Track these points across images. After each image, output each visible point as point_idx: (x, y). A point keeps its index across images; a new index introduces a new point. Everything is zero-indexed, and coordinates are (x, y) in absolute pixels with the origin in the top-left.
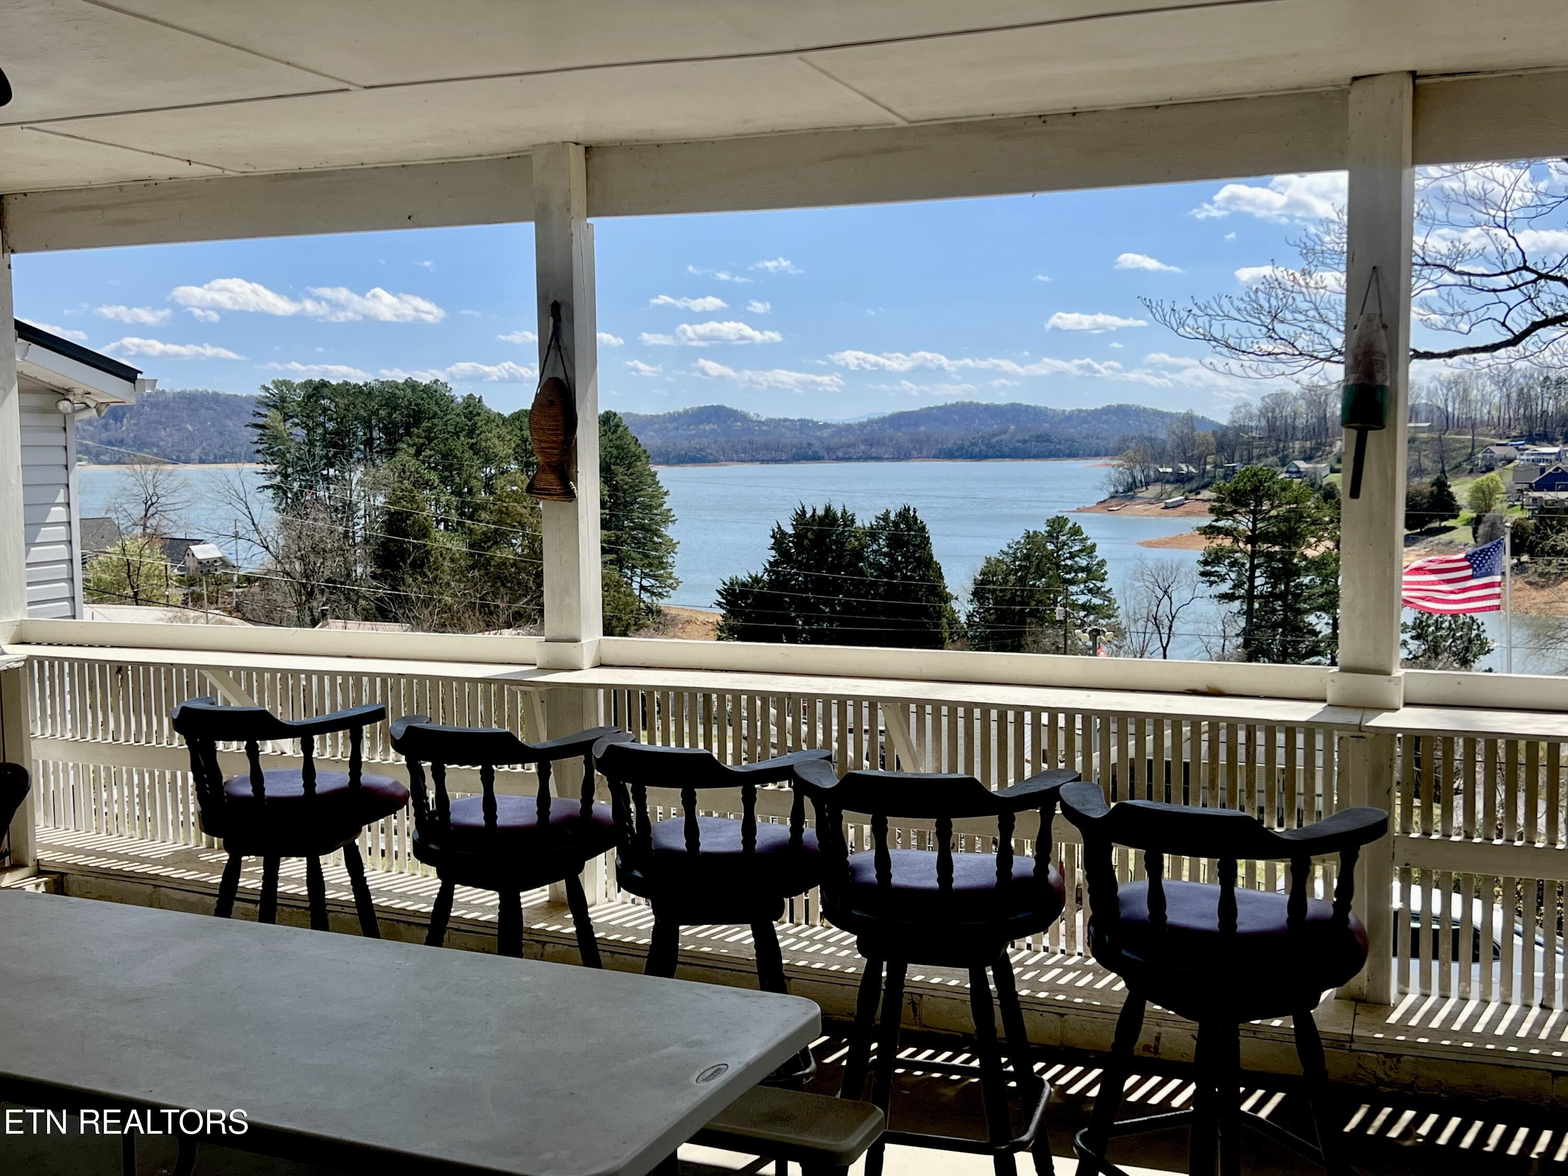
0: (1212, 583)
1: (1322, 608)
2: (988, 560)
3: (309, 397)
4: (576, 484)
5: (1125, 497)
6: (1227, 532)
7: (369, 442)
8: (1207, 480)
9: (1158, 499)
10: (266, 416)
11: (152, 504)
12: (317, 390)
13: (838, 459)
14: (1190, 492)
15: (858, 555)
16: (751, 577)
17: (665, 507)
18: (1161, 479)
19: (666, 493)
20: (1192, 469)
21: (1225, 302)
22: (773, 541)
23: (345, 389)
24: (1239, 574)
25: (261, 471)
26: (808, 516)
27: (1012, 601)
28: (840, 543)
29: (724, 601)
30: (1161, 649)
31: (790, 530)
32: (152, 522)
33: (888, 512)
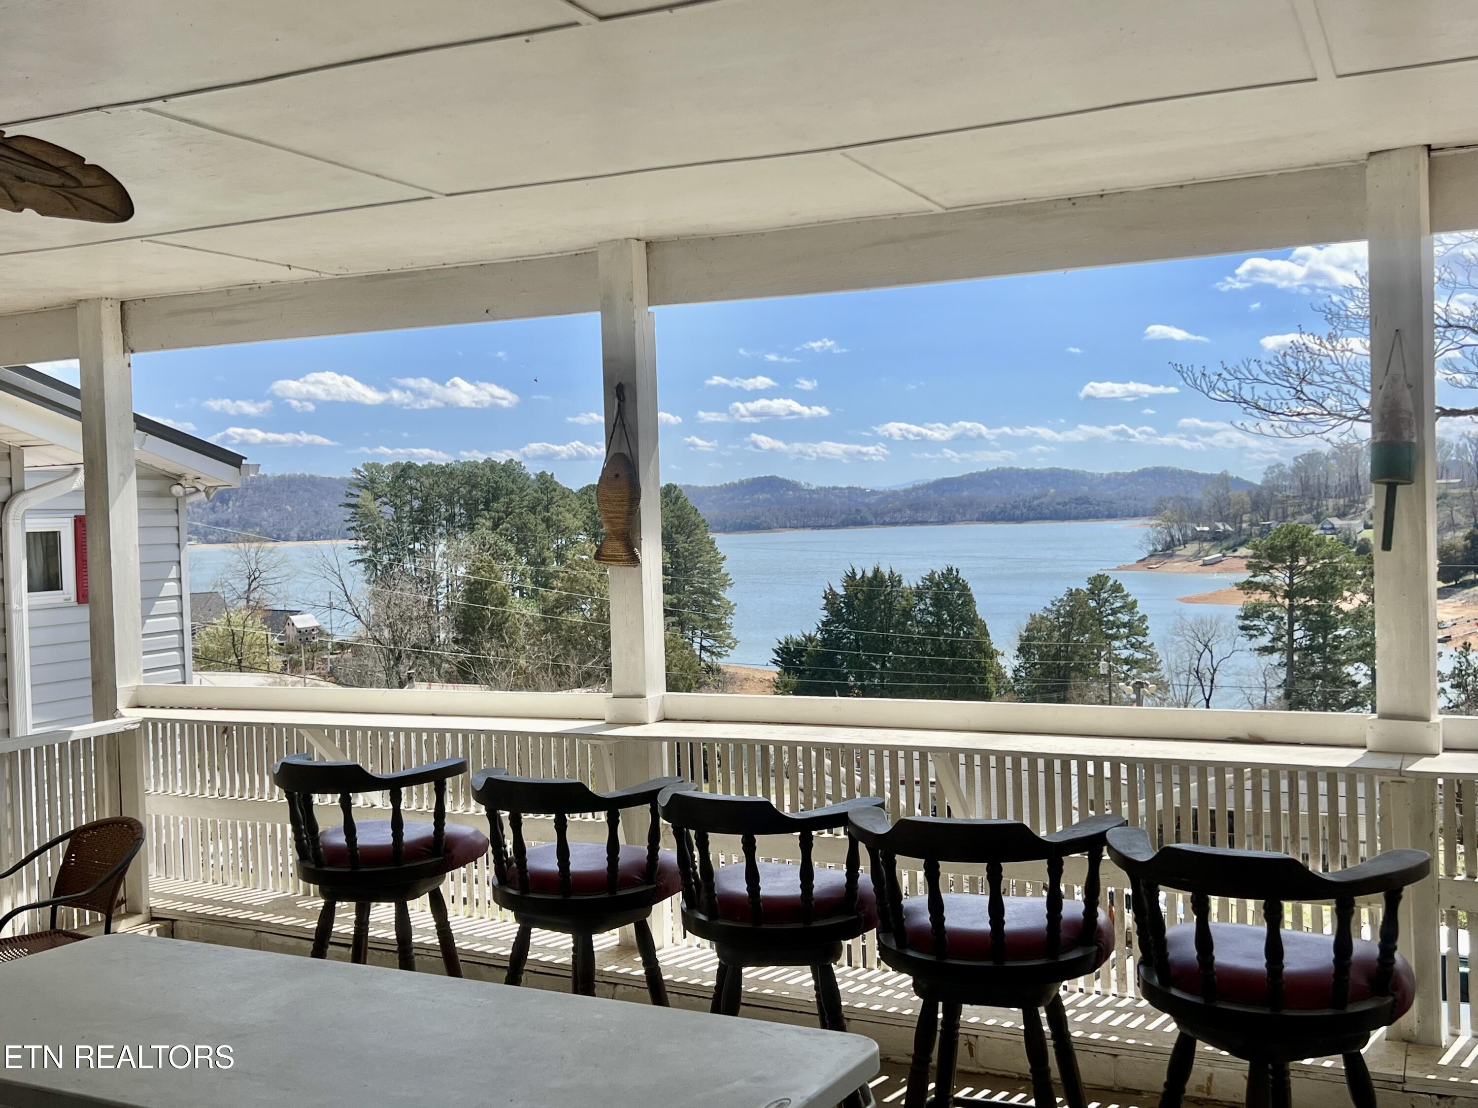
0: (1251, 637)
1: (1362, 660)
2: (1033, 617)
3: (398, 478)
4: (640, 550)
5: (1165, 555)
6: (1265, 588)
7: (451, 519)
8: (1243, 537)
9: (1196, 556)
10: (358, 496)
11: (255, 579)
12: (404, 472)
13: (885, 524)
14: (1227, 549)
15: (907, 614)
16: (804, 636)
17: (723, 571)
18: (1198, 537)
19: (724, 559)
20: (1228, 527)
21: (1254, 366)
22: (825, 601)
23: (430, 471)
24: (1278, 628)
25: (353, 546)
26: (858, 577)
27: (1056, 656)
28: (889, 603)
29: (780, 659)
30: (1204, 702)
31: (841, 591)
32: (255, 595)
33: (933, 573)
